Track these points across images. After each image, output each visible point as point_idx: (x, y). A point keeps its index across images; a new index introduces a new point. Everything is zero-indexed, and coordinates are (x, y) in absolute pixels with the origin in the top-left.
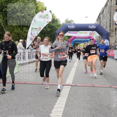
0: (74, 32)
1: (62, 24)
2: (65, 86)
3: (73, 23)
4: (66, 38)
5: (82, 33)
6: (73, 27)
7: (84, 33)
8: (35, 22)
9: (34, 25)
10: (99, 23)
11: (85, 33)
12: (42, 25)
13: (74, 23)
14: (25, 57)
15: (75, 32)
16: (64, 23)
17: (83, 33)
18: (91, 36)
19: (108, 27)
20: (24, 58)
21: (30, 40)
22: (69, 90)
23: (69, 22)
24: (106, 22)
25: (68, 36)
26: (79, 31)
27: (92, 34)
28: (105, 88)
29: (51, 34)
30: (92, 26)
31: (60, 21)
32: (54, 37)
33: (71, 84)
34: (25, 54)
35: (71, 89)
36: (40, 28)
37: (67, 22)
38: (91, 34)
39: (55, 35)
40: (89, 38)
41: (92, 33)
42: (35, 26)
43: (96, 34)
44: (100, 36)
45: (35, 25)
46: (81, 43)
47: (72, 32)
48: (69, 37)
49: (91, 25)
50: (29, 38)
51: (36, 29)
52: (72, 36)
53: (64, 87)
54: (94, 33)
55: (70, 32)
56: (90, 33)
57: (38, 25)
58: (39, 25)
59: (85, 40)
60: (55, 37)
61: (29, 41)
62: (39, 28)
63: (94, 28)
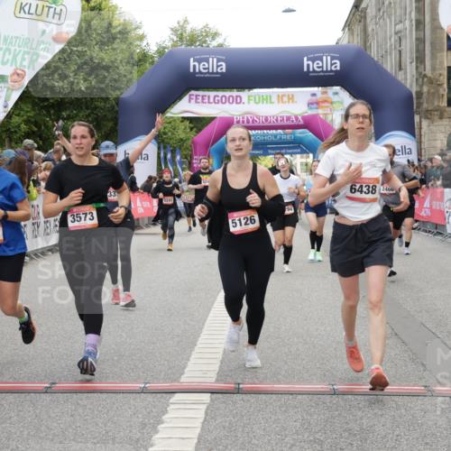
0: (220, 93)
1: (153, 49)
2: (178, 397)
3: (214, 43)
4: (182, 127)
5: (268, 99)
6: (216, 66)
7: (280, 98)
10: (357, 42)
11: (285, 99)
13: (221, 45)
15: (227, 93)
16: (169, 44)
17: (274, 99)
18: (315, 117)
19: (408, 61)
22: (201, 415)
23: (192, 40)
24: (396, 33)
25: (191, 120)
26: (250, 88)
27: (325, 101)
28: (396, 398)
29: (96, 108)
30: (321, 59)
31: (142, 38)
32: (110, 124)
33: (214, 380)
35: (210, 413)
37: (181, 38)
38: (317, 103)
39: (117, 112)
40: (309, 124)
41: (319, 96)
43: (341, 102)
46: (266, 154)
47: (212, 94)
48: (198, 123)
49: (315, 53)
52: (213, 119)
53: (171, 401)
54: (335, 98)
55: (200, 93)
56: (309, 98)
57: (11, 57)
58: (14, 58)
59: (283, 137)
60: (116, 124)
63: (331, 71)
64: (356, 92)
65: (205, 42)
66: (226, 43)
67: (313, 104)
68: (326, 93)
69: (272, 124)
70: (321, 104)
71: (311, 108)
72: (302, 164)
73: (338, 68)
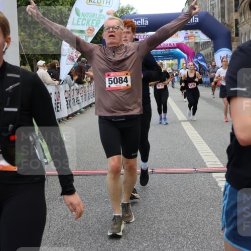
0: (146, 34)
3: (132, 13)
6: (144, 22)
8: (79, 16)
9: (76, 22)
11: (175, 36)
12: (95, 22)
13: (135, 13)
14: (59, 105)
19: (217, 17)
20: (58, 107)
21: (68, 60)
27: (192, 36)
34: (59, 97)
36: (91, 30)
38: (189, 37)
41: (189, 34)
42: (80, 25)
43: (199, 36)
44: (210, 40)
45: (79, 23)
47: (142, 35)
50: (65, 55)
51: (82, 31)
54: (196, 35)
56: (185, 35)
57: (86, 22)
58: (88, 22)
61: (67, 64)
62: (89, 29)
63: (195, 23)
64: (206, 32)
65: (128, 12)
67: (187, 37)
68: (192, 32)
69: (163, 47)
70: (190, 38)
71: (186, 40)
72: (167, 64)
73: (198, 21)
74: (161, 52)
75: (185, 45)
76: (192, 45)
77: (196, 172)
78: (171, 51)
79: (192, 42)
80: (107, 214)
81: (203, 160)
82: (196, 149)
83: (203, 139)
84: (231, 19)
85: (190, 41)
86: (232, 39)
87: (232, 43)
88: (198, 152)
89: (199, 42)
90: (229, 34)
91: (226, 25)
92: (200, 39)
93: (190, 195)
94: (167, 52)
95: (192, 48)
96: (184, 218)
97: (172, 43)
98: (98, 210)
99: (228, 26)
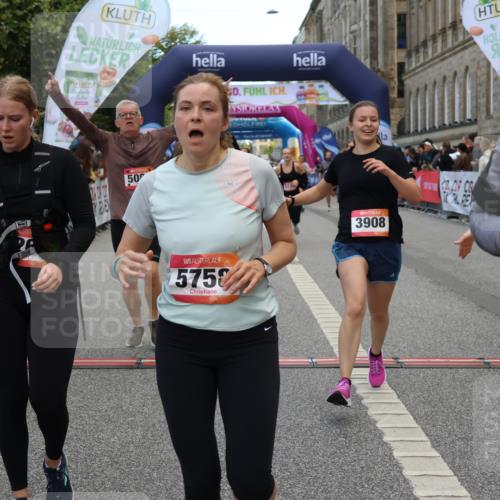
3: (193, 41)
5: (261, 91)
6: (216, 62)
7: (272, 89)
8: (84, 43)
11: (277, 91)
13: (198, 42)
17: (267, 91)
19: (363, 57)
21: (60, 133)
24: (351, 33)
27: (312, 93)
30: (309, 56)
36: (108, 73)
38: (305, 95)
40: (286, 112)
41: (306, 89)
43: (326, 94)
44: (347, 103)
50: (54, 122)
51: (90, 75)
54: (320, 91)
56: (297, 90)
58: (103, 58)
59: (258, 124)
62: (105, 71)
63: (318, 66)
64: (339, 86)
65: (184, 39)
66: (203, 40)
67: (301, 95)
68: (312, 86)
69: (253, 112)
70: (309, 96)
71: (299, 100)
73: (324, 64)
74: (250, 123)
75: (298, 111)
76: (313, 112)
77: (314, 366)
78: (270, 122)
79: (311, 105)
80: (132, 448)
81: (328, 343)
82: (315, 320)
83: (330, 300)
84: (389, 62)
85: (308, 102)
86: (390, 103)
87: (391, 111)
88: (318, 326)
89: (327, 106)
90: (385, 91)
91: (379, 74)
92: (328, 101)
93: (300, 411)
94: (261, 124)
95: (311, 116)
96: (286, 457)
97: (272, 106)
98: (113, 440)
99: (383, 75)
